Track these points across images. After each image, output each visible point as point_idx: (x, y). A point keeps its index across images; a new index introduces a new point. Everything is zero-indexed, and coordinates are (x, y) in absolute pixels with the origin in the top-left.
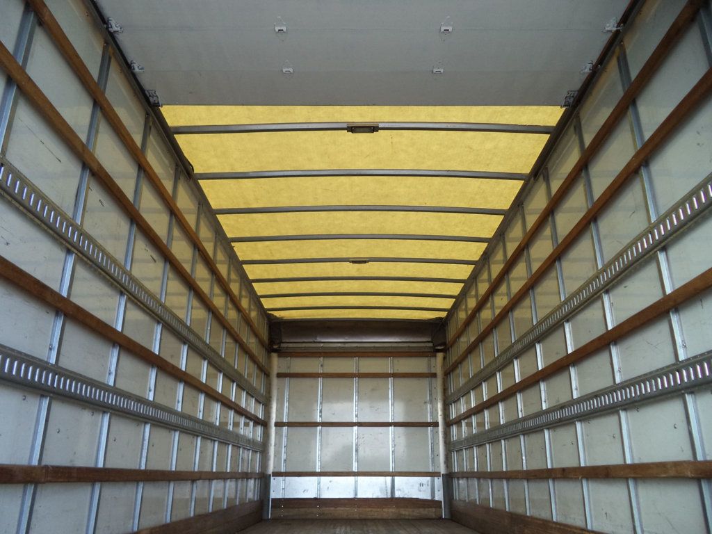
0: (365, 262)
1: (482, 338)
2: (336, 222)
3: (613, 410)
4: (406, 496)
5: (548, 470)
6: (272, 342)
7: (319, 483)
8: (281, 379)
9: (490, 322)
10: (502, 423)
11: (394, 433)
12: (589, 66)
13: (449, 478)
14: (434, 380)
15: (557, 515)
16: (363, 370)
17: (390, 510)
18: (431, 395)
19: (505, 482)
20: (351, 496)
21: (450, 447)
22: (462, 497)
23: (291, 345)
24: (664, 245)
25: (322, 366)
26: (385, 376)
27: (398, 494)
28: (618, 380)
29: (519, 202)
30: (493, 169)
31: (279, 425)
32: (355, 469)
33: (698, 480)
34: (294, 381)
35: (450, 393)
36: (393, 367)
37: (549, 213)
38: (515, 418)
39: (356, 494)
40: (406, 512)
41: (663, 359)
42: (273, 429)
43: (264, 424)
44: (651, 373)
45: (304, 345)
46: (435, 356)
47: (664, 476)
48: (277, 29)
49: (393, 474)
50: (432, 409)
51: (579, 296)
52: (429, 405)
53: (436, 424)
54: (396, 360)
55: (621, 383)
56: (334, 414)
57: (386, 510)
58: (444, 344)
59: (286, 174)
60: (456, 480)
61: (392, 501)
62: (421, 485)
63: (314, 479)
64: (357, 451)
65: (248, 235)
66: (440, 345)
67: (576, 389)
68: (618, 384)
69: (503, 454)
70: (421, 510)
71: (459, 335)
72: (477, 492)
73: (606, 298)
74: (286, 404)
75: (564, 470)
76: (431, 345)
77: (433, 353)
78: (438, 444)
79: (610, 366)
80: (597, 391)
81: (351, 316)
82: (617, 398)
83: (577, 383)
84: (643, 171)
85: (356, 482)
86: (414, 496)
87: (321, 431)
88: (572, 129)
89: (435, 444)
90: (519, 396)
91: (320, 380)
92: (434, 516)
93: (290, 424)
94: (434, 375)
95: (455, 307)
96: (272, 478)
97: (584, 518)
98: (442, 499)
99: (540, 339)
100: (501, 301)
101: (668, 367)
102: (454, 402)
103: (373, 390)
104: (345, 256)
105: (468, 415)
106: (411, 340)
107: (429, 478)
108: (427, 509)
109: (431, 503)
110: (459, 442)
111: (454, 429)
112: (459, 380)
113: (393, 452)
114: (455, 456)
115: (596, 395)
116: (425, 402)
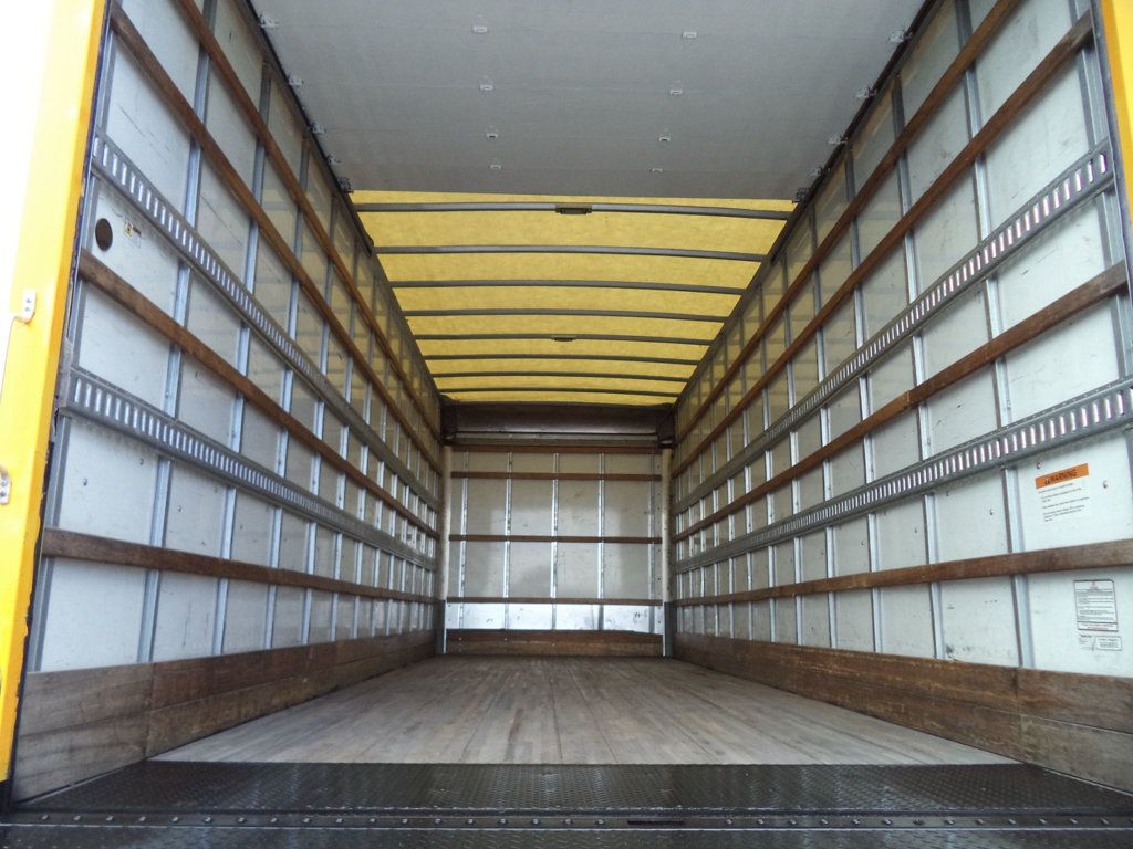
0: (571, 339)
2: (537, 297)
4: (618, 629)
6: (444, 431)
7: (506, 611)
8: (457, 481)
10: (731, 539)
11: (604, 551)
12: (817, 170)
13: (672, 609)
14: (657, 484)
16: (565, 470)
17: (599, 645)
18: (653, 503)
20: (548, 627)
21: (676, 569)
22: (688, 627)
23: (470, 436)
25: (511, 463)
26: (595, 478)
27: (607, 626)
30: (724, 249)
31: (455, 538)
32: (553, 595)
34: (476, 482)
35: (677, 502)
36: (604, 467)
38: (764, 525)
39: (554, 625)
40: (616, 648)
42: (447, 544)
43: (436, 536)
45: (487, 436)
46: (660, 454)
48: (488, 135)
49: (602, 602)
50: (653, 521)
52: (650, 516)
53: (658, 541)
54: (608, 457)
56: (526, 526)
57: (591, 645)
58: (672, 437)
59: (482, 249)
60: (681, 609)
61: (599, 635)
62: (637, 615)
63: (501, 606)
64: (555, 572)
65: (427, 308)
66: (667, 439)
69: (731, 575)
70: (637, 646)
71: (691, 427)
73: (917, 344)
74: (464, 513)
76: (655, 438)
77: (658, 449)
78: (660, 566)
81: (550, 400)
85: (554, 611)
86: (628, 629)
87: (509, 547)
89: (657, 564)
91: (508, 482)
92: (652, 654)
93: (469, 538)
94: (658, 478)
95: (686, 393)
96: (447, 605)
98: (663, 634)
101: (988, 435)
102: (682, 513)
103: (578, 495)
104: (545, 331)
105: (696, 530)
106: (629, 431)
107: (647, 608)
108: (644, 645)
109: (651, 638)
110: (686, 562)
111: (681, 547)
112: (689, 486)
113: (602, 574)
114: (680, 579)
116: (646, 513)
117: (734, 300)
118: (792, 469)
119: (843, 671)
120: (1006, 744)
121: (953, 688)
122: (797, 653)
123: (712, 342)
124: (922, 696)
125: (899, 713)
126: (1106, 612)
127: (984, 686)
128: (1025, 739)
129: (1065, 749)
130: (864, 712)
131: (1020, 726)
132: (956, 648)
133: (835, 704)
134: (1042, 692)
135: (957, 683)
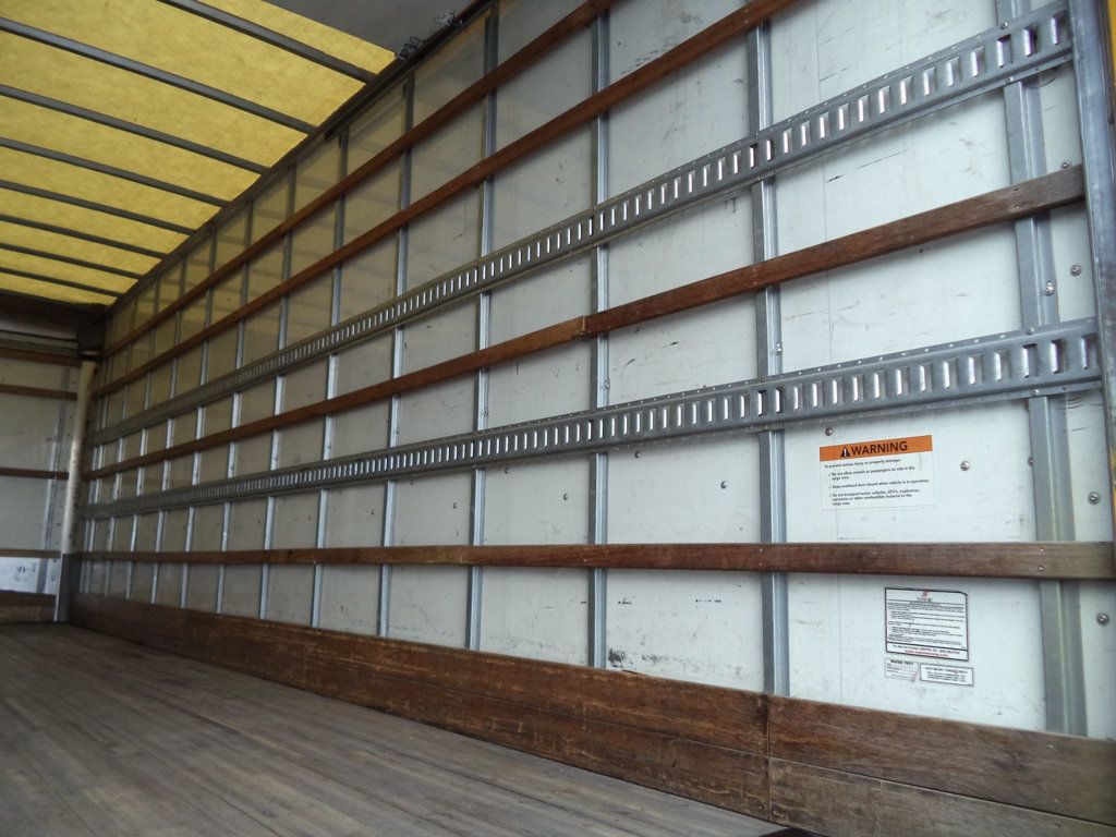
1: (180, 352)
3: (380, 479)
5: (265, 552)
9: (200, 330)
10: (194, 483)
12: (449, 17)
13: (75, 562)
14: (70, 405)
15: (267, 610)
18: (61, 428)
19: (185, 569)
21: (83, 511)
22: (96, 589)
24: (490, 288)
28: (393, 443)
29: (291, 164)
33: (469, 567)
35: (97, 428)
37: (337, 196)
38: (222, 477)
41: (459, 425)
44: (440, 440)
46: (79, 366)
47: (431, 561)
50: (59, 450)
51: (362, 324)
52: (54, 445)
53: (62, 476)
55: (397, 447)
58: (99, 348)
60: (88, 564)
62: (21, 569)
66: (92, 349)
67: (330, 447)
68: (392, 448)
69: (190, 528)
70: (16, 609)
71: (135, 338)
72: (129, 582)
73: (399, 336)
75: (290, 552)
76: (74, 346)
77: (77, 360)
78: (62, 507)
79: (386, 424)
80: (361, 454)
82: (388, 465)
83: (332, 438)
84: (485, 186)
88: (400, 88)
89: (57, 505)
90: (233, 448)
92: (38, 619)
94: (72, 397)
95: (134, 293)
97: (308, 614)
98: (57, 594)
99: (284, 371)
100: (227, 301)
101: (462, 435)
102: (104, 444)
105: (129, 467)
107: (37, 561)
108: (27, 608)
109: (39, 599)
110: (105, 506)
111: (97, 487)
112: (122, 409)
114: (92, 526)
115: (360, 459)
116: (49, 439)
117: (248, 179)
118: (327, 402)
119: (402, 669)
120: (735, 795)
121: (629, 711)
122: (314, 638)
123: (195, 231)
124: (564, 717)
125: (513, 734)
126: (947, 633)
127: (694, 714)
128: (774, 791)
129: (859, 811)
130: (442, 726)
131: (767, 774)
132: (629, 656)
133: (382, 710)
134: (818, 732)
135: (641, 704)
